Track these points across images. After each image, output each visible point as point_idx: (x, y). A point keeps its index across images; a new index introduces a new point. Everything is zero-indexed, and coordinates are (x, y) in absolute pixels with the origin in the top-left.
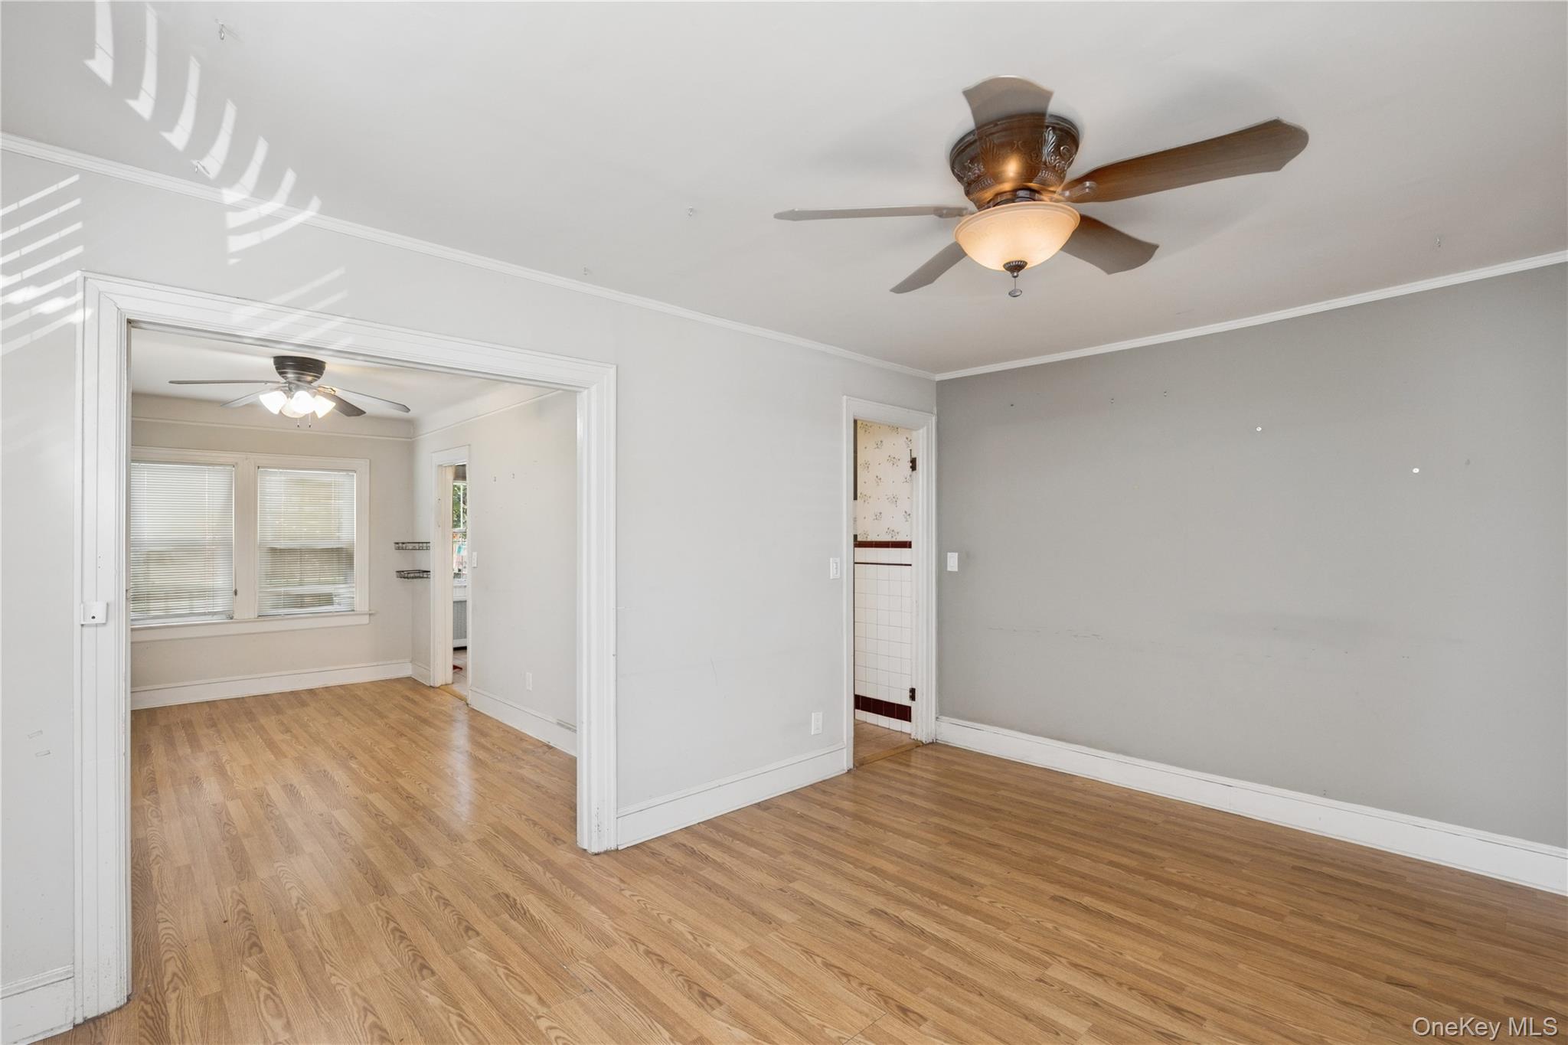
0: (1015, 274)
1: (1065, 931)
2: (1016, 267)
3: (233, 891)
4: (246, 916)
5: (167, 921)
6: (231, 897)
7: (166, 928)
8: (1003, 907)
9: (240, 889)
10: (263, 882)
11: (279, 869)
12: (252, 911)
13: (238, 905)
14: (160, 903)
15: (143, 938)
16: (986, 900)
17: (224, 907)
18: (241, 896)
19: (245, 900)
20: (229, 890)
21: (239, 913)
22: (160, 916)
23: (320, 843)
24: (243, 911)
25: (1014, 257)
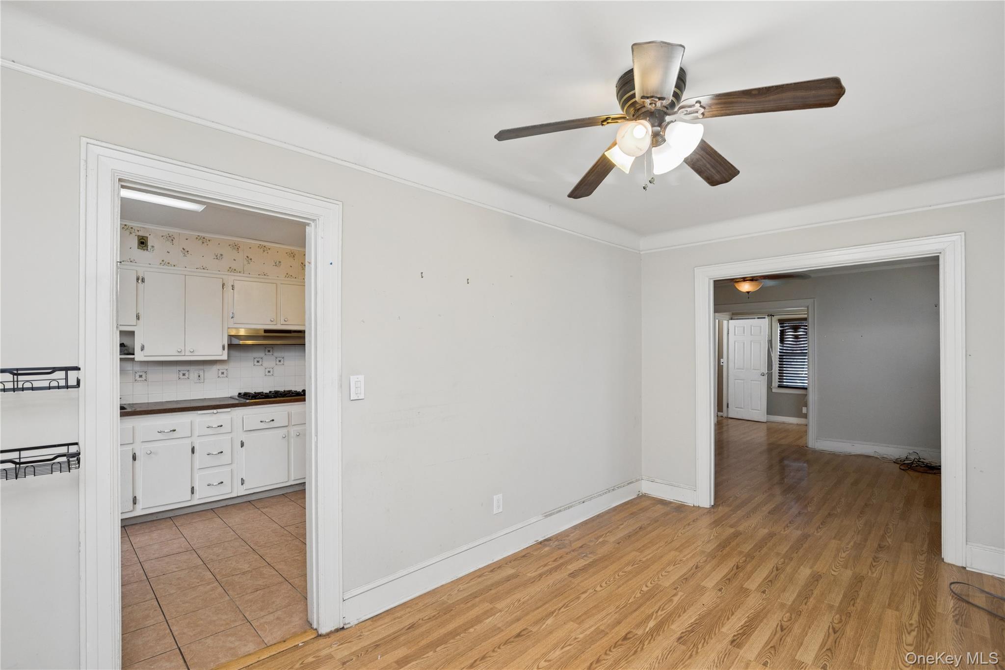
3: (873, 573)
4: (875, 559)
5: (918, 578)
6: (876, 570)
7: (919, 574)
9: (868, 572)
10: (853, 569)
11: (837, 570)
12: (871, 559)
13: (875, 565)
14: (918, 590)
15: (933, 577)
17: (883, 568)
18: (870, 569)
19: (870, 566)
20: (875, 575)
21: (878, 561)
22: (921, 583)
23: (797, 571)
24: (875, 562)
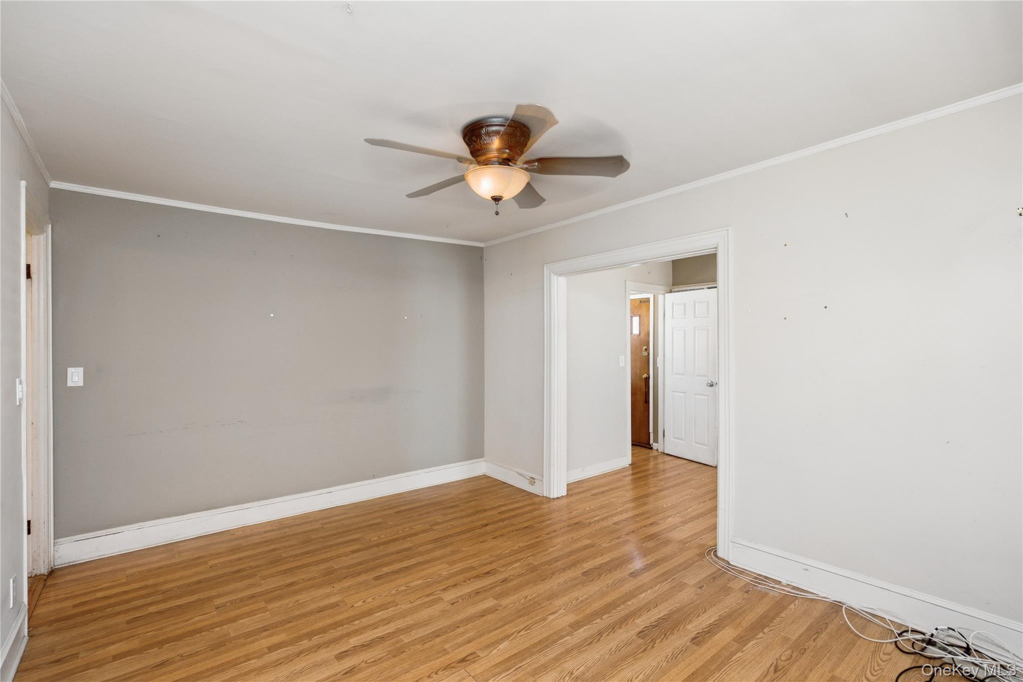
0: (497, 203)
1: (413, 584)
2: (497, 199)
8: (373, 599)
16: (360, 603)
25: (496, 194)
